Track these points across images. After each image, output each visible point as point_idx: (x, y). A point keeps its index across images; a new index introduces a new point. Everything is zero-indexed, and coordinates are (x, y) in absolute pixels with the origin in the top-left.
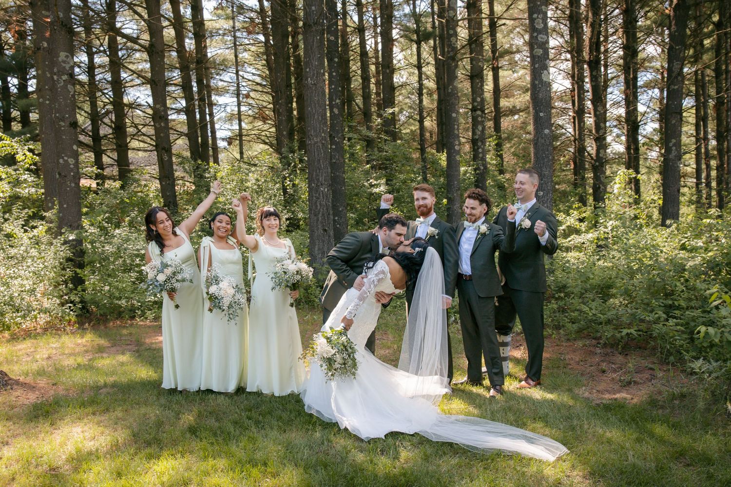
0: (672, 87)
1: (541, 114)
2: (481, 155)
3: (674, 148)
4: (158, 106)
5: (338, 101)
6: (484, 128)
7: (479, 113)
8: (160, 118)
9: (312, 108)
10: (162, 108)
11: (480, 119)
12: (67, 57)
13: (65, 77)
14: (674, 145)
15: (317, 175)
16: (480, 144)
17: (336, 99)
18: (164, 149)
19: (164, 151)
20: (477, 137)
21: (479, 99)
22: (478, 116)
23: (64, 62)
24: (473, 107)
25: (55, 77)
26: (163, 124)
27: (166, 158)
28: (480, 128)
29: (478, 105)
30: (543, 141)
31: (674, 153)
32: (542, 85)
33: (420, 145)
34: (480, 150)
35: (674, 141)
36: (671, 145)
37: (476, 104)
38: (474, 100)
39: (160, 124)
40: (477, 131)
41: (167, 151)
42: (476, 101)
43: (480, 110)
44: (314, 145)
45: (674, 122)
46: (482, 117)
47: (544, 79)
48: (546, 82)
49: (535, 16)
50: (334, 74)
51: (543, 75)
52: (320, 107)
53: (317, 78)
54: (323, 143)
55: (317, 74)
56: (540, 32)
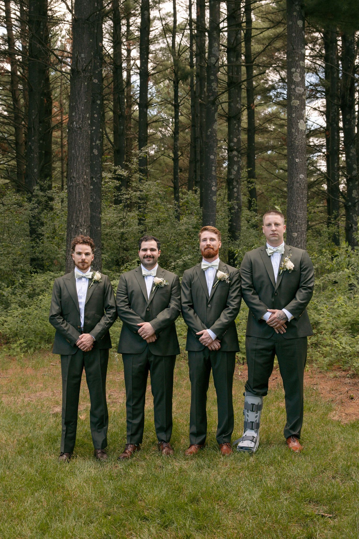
1: (297, 160)
2: (236, 195)
5: (98, 142)
6: (240, 168)
7: (235, 153)
9: (76, 151)
11: (236, 159)
16: (235, 183)
17: (96, 140)
20: (232, 177)
21: (235, 140)
22: (235, 156)
24: (230, 147)
28: (236, 168)
29: (234, 146)
30: (298, 185)
32: (299, 134)
33: (174, 183)
34: (235, 190)
37: (232, 144)
38: (230, 140)
40: (232, 170)
42: (233, 142)
43: (237, 150)
44: (76, 187)
46: (238, 157)
47: (301, 128)
48: (302, 130)
49: (293, 70)
50: (96, 116)
51: (299, 124)
52: (84, 150)
53: (82, 121)
54: (85, 186)
55: (83, 118)
56: (297, 84)
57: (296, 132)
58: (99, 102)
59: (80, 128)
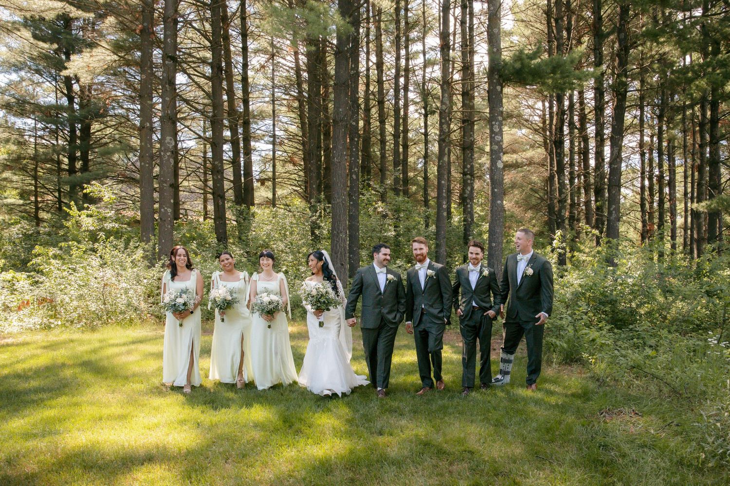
0: (613, 166)
1: (496, 190)
2: (469, 210)
3: (614, 212)
4: (216, 163)
5: (356, 169)
6: (472, 188)
7: (469, 177)
8: (218, 172)
10: (220, 164)
11: (469, 181)
12: (171, 140)
13: (169, 154)
14: (614, 209)
15: (338, 225)
16: (468, 201)
18: (219, 196)
19: (219, 198)
20: (466, 196)
21: (469, 166)
22: (468, 179)
23: (169, 143)
24: (464, 172)
25: (162, 153)
27: (221, 203)
28: (469, 188)
29: (468, 171)
30: (496, 208)
31: (614, 216)
32: (497, 170)
33: (425, 198)
34: (469, 206)
35: (614, 206)
36: (612, 209)
37: (466, 170)
38: (465, 167)
39: (218, 177)
40: (466, 190)
41: (221, 197)
42: (467, 168)
43: (469, 174)
44: (337, 204)
45: (614, 192)
46: (471, 180)
47: (499, 166)
48: (499, 168)
49: (494, 123)
50: (354, 149)
51: (498, 163)
56: (496, 134)
57: (495, 169)
58: (356, 139)
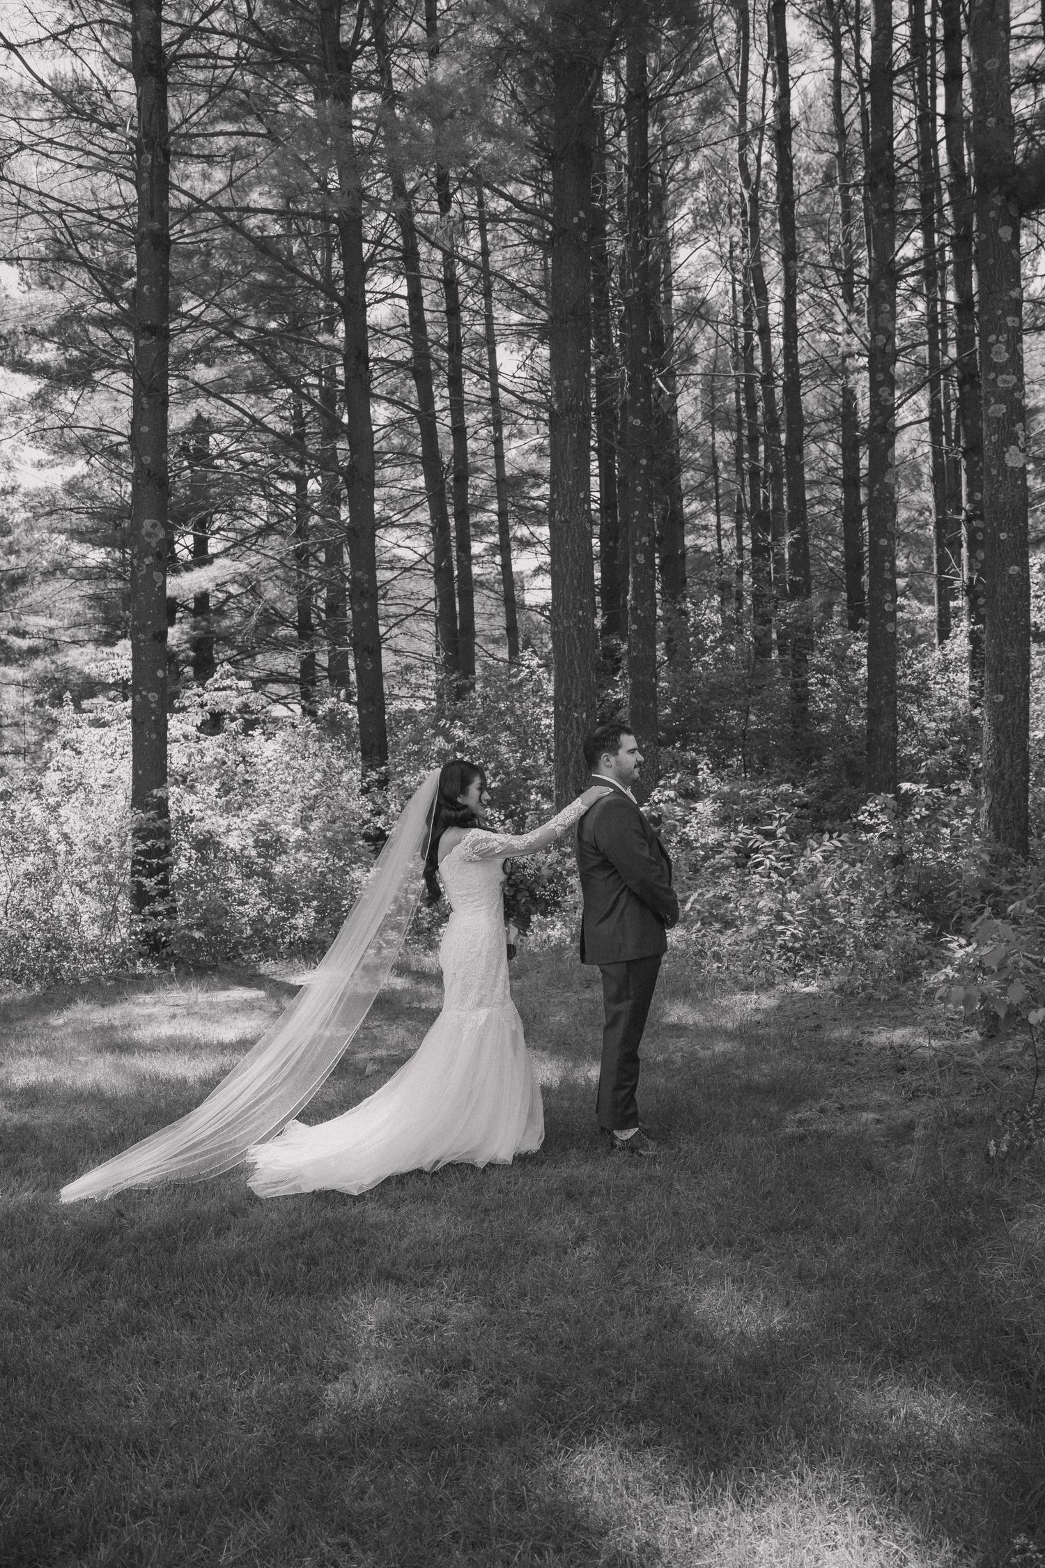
1: (1003, 536)
4: (359, 574)
5: (644, 539)
8: (362, 594)
10: (366, 577)
12: (154, 526)
13: (147, 560)
17: (641, 536)
18: (366, 649)
19: (366, 654)
23: (149, 535)
25: (135, 562)
26: (366, 606)
27: (369, 665)
30: (1005, 590)
32: (1005, 477)
39: (361, 605)
41: (370, 653)
44: (564, 634)
47: (1010, 464)
48: (1013, 469)
49: (992, 339)
50: (639, 489)
51: (1007, 455)
52: (576, 562)
53: (571, 509)
54: (579, 630)
55: (571, 502)
56: (1001, 369)
57: (999, 474)
58: (644, 462)
59: (566, 521)
